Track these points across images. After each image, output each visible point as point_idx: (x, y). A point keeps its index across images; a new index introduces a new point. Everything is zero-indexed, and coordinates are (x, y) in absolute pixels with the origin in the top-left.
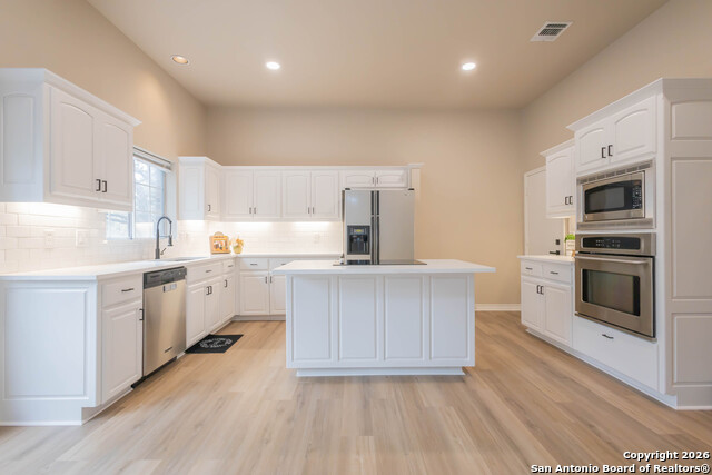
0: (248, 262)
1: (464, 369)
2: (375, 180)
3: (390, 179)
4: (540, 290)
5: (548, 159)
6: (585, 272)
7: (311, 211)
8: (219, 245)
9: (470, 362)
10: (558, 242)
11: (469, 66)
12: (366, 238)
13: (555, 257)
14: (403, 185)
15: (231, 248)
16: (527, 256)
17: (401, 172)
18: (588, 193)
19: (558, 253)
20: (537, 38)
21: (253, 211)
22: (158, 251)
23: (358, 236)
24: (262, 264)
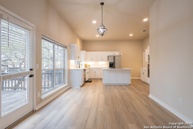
0: (91, 69)
1: (129, 84)
2: (114, 54)
3: (117, 53)
4: (143, 73)
5: (146, 50)
7: (102, 60)
8: (86, 66)
11: (131, 35)
12: (113, 65)
14: (119, 55)
15: (88, 66)
16: (143, 68)
17: (119, 52)
21: (92, 60)
22: (80, 67)
23: (111, 64)
24: (94, 69)
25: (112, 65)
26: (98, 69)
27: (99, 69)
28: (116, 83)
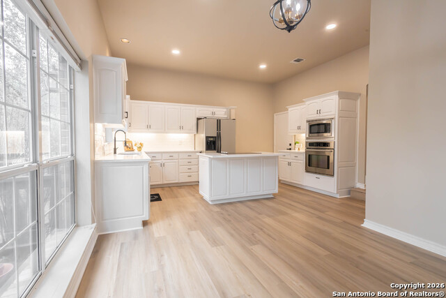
1: (273, 194)
2: (213, 113)
3: (221, 113)
4: (289, 164)
5: (289, 109)
6: (309, 155)
7: (181, 128)
9: (276, 191)
10: (290, 145)
11: (263, 67)
12: (215, 143)
13: (289, 151)
14: (226, 116)
15: (135, 148)
17: (225, 110)
18: (311, 126)
19: (290, 149)
20: (292, 62)
21: (149, 127)
22: (115, 149)
23: (211, 141)
24: (158, 156)
25: (212, 144)
26: (171, 155)
27: (175, 156)
28: (244, 194)
